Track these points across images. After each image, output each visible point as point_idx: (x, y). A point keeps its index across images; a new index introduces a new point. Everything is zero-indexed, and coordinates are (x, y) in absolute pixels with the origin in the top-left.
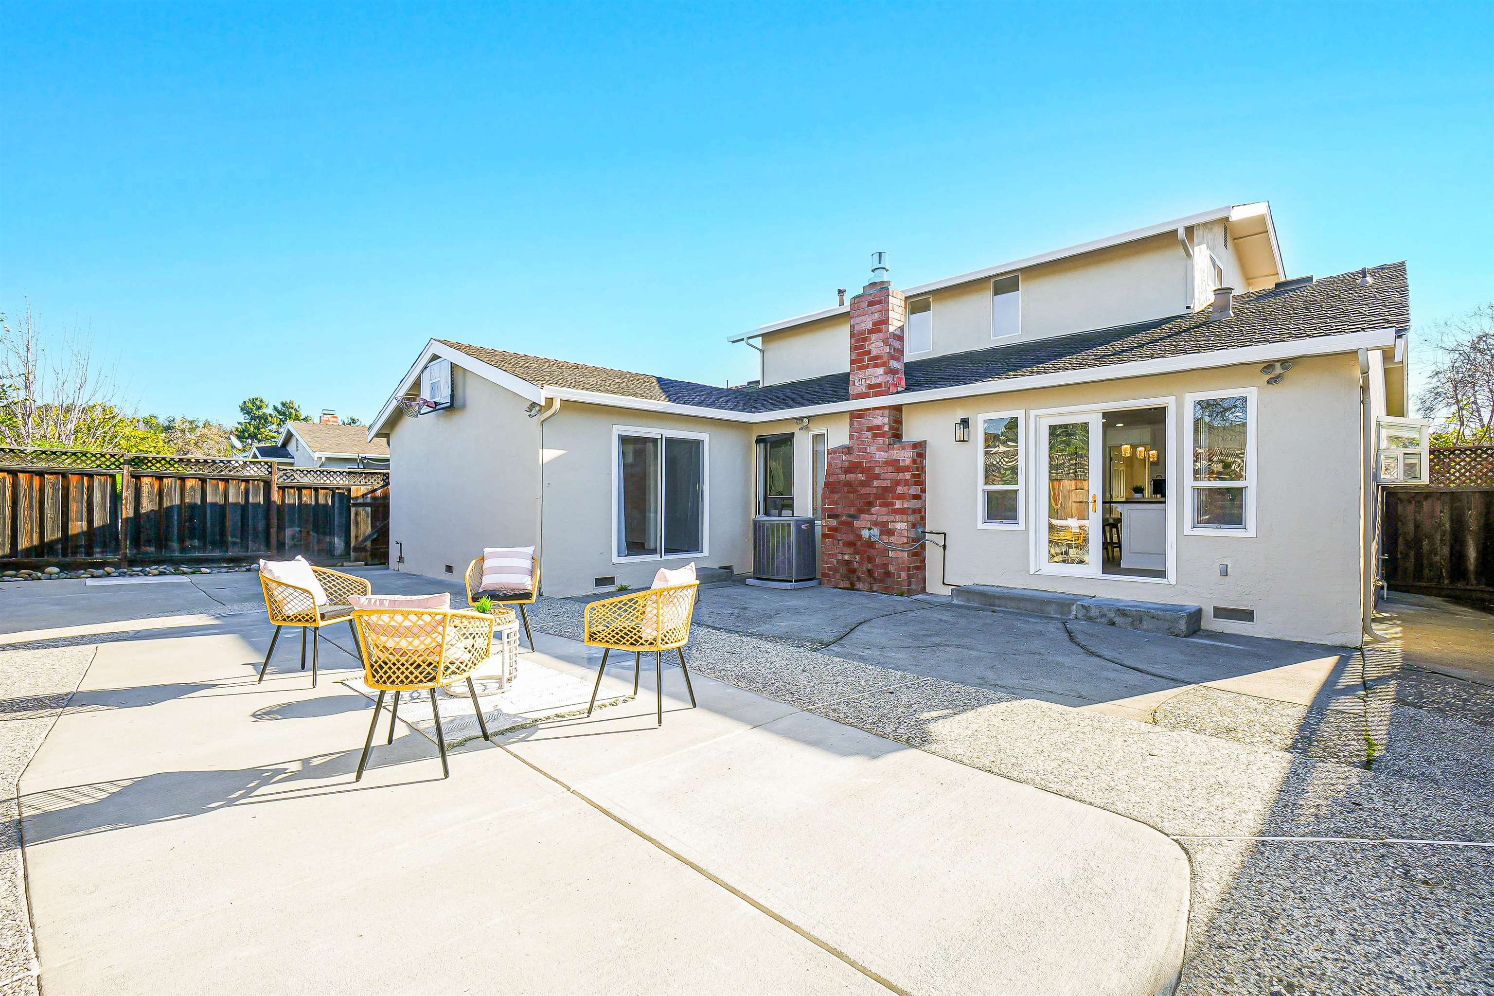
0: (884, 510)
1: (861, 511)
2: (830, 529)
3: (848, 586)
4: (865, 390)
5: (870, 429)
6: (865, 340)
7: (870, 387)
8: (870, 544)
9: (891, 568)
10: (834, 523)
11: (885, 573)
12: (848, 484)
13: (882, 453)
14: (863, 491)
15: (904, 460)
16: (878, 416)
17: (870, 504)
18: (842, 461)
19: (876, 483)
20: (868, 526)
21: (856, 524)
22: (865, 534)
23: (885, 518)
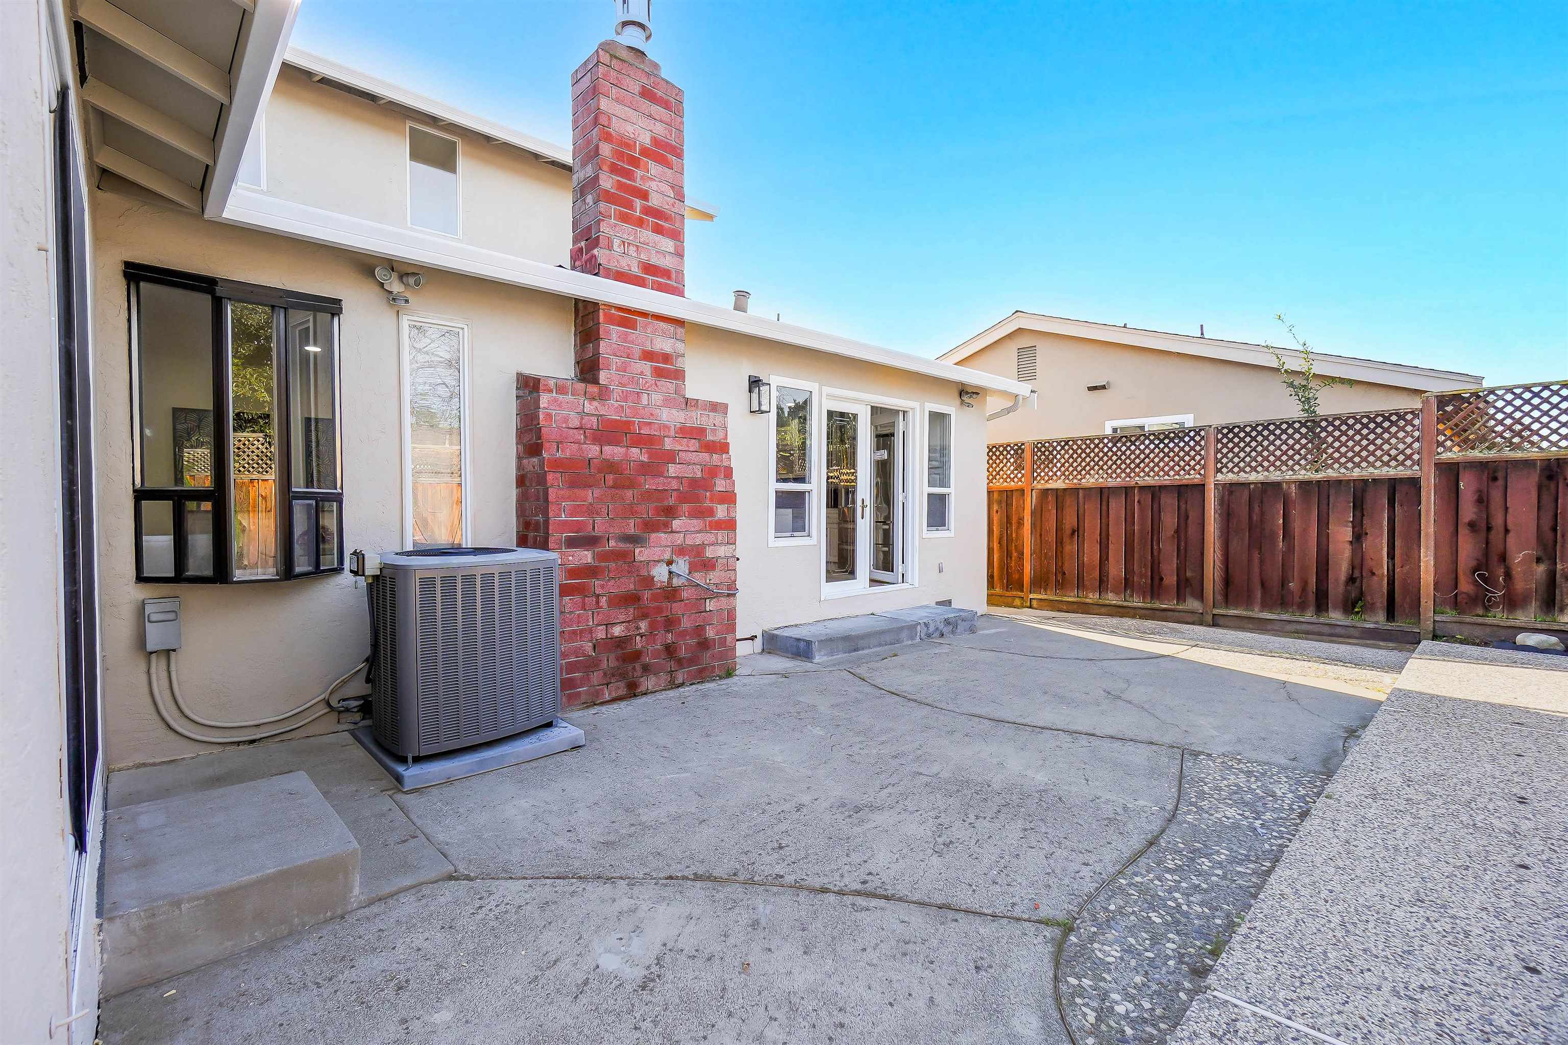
0: (696, 523)
1: (651, 526)
2: (573, 573)
3: (622, 691)
4: (636, 270)
5: (648, 356)
6: (635, 162)
7: (649, 269)
8: (671, 593)
9: (710, 633)
10: (586, 556)
11: (699, 643)
12: (610, 467)
13: (674, 411)
14: (649, 484)
15: (714, 431)
16: (664, 334)
17: (670, 512)
18: (582, 414)
19: (672, 470)
20: (667, 556)
21: (641, 554)
22: (660, 573)
23: (698, 539)
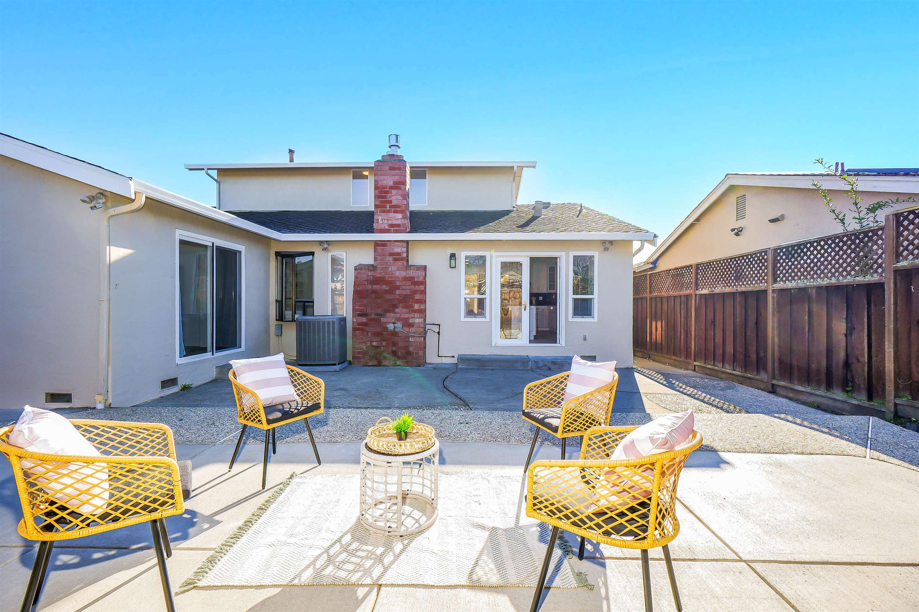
0: (405, 310)
1: (387, 311)
2: (359, 324)
3: (376, 363)
4: (387, 227)
5: (391, 254)
6: (387, 192)
7: (392, 226)
8: (394, 333)
9: (411, 349)
10: (364, 320)
11: (406, 352)
12: (374, 292)
13: (401, 272)
14: (388, 297)
15: (418, 277)
16: (398, 246)
17: (395, 306)
18: (368, 276)
19: (398, 292)
20: (393, 321)
21: (383, 320)
22: (391, 327)
23: (406, 316)
